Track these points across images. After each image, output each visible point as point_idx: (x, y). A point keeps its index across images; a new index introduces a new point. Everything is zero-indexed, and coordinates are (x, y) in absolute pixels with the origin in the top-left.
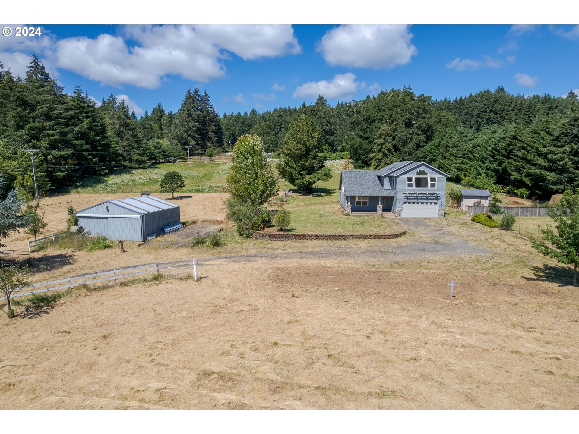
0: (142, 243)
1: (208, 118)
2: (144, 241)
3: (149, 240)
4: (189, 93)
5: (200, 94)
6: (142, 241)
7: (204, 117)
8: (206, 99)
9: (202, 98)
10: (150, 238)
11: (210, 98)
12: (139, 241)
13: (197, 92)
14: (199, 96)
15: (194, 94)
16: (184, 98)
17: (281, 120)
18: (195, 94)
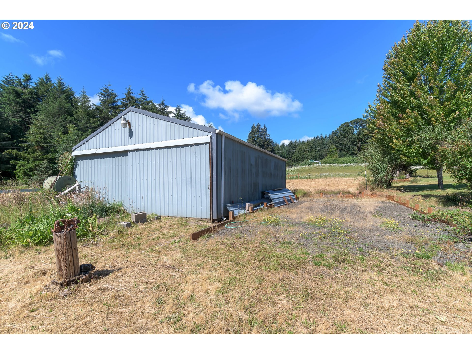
0: (211, 224)
1: (266, 143)
2: (219, 220)
3: (234, 217)
4: (254, 127)
5: (260, 127)
6: (214, 221)
7: (264, 142)
8: (264, 131)
9: (262, 130)
10: (238, 212)
11: (267, 129)
12: (201, 219)
13: (259, 126)
14: (261, 128)
15: (256, 127)
16: (250, 130)
17: (316, 144)
18: (258, 127)
